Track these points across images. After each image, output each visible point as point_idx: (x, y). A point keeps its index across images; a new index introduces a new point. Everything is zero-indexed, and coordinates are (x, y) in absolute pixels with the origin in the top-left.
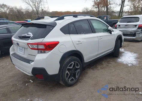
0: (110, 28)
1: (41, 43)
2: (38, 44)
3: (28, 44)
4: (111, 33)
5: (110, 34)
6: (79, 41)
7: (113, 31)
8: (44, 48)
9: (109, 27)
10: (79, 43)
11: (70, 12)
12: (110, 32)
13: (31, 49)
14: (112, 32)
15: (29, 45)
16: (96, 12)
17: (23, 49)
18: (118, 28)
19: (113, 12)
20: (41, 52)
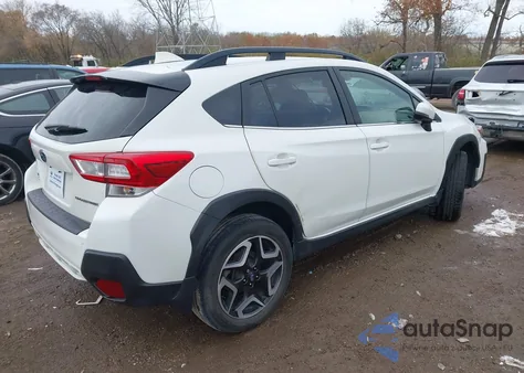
0: (425, 106)
1: (120, 155)
2: (105, 160)
3: (73, 157)
4: (428, 128)
5: (424, 131)
6: (281, 155)
7: (437, 119)
8: (128, 176)
9: (420, 101)
10: (282, 161)
11: (295, 35)
12: (425, 122)
13: (85, 177)
14: (434, 125)
15: (78, 162)
16: (395, 40)
17: (62, 175)
18: (471, 102)
19: (463, 39)
20: (121, 194)
